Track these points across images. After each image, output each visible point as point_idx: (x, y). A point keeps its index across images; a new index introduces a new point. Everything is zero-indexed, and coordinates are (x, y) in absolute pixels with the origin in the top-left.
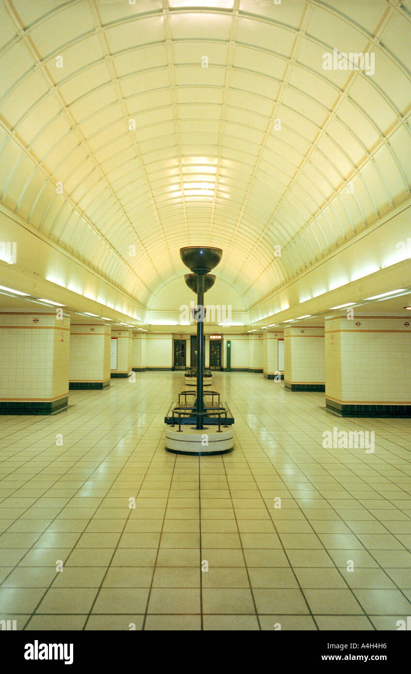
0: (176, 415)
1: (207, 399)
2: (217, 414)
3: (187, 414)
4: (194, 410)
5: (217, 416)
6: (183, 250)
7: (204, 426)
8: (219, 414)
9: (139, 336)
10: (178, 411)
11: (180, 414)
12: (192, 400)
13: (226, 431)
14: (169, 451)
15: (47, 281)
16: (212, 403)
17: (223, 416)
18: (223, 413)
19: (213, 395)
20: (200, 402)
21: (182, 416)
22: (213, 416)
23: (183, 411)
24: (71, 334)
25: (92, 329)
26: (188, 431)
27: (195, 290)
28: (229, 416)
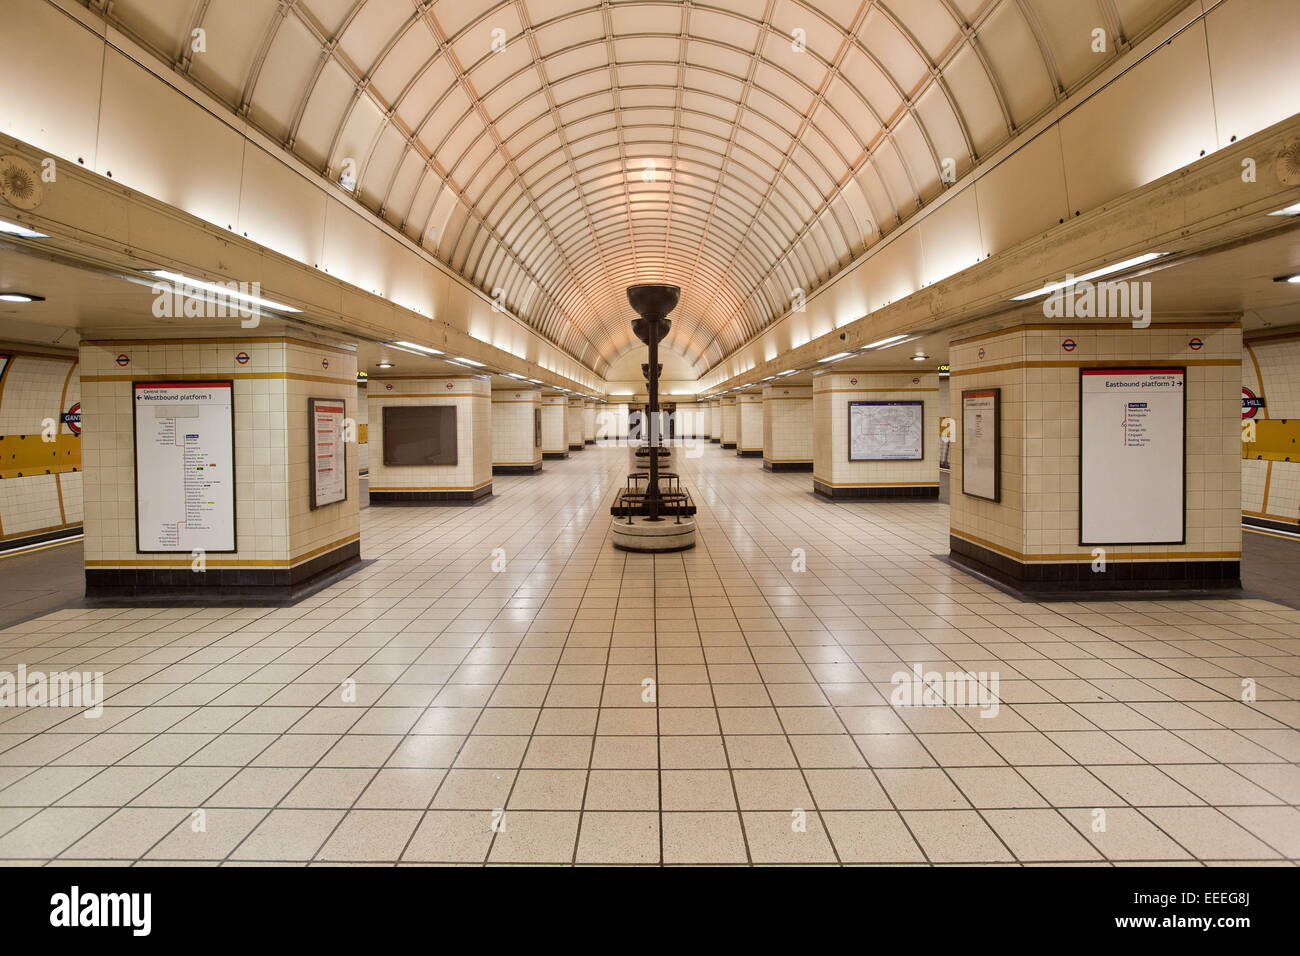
0: (625, 505)
1: (663, 484)
2: (674, 501)
3: (638, 502)
4: (647, 497)
5: (675, 504)
6: (630, 290)
7: (660, 517)
8: (678, 502)
9: (576, 403)
10: (627, 498)
11: (630, 502)
12: (644, 484)
13: (686, 522)
14: (618, 547)
15: (470, 337)
16: (670, 488)
17: (682, 504)
18: (682, 500)
19: (670, 478)
20: (653, 486)
21: (632, 505)
22: (669, 505)
23: (633, 499)
24: (493, 402)
25: (518, 396)
26: (639, 523)
27: (646, 341)
28: (690, 504)
